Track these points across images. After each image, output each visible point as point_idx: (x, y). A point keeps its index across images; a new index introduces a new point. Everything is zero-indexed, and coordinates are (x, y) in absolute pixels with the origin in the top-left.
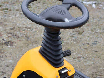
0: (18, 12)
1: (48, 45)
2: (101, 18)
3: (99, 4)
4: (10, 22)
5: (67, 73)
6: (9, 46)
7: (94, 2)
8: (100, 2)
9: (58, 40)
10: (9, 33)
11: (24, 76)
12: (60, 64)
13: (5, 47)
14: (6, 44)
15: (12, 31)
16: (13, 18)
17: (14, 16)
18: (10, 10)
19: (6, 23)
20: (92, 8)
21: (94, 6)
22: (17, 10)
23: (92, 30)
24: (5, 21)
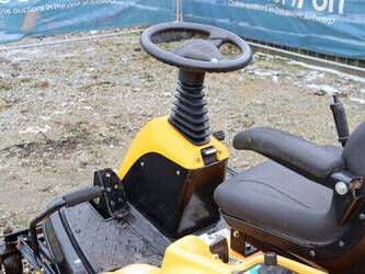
0: (129, 88)
1: (183, 107)
2: (287, 100)
3: (284, 76)
4: (113, 105)
5: (215, 154)
6: (112, 146)
7: (276, 73)
8: (286, 72)
9: (201, 98)
10: (111, 125)
11: (142, 164)
12: (203, 139)
13: (104, 147)
14: (106, 142)
15: (117, 121)
16: (118, 99)
17: (121, 96)
18: (114, 85)
19: (105, 107)
20: (272, 83)
21: (275, 79)
22: (127, 85)
23: (270, 120)
24: (105, 103)
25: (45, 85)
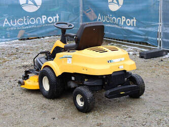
25: (29, 53)
